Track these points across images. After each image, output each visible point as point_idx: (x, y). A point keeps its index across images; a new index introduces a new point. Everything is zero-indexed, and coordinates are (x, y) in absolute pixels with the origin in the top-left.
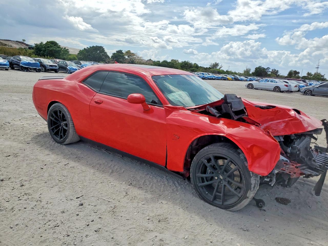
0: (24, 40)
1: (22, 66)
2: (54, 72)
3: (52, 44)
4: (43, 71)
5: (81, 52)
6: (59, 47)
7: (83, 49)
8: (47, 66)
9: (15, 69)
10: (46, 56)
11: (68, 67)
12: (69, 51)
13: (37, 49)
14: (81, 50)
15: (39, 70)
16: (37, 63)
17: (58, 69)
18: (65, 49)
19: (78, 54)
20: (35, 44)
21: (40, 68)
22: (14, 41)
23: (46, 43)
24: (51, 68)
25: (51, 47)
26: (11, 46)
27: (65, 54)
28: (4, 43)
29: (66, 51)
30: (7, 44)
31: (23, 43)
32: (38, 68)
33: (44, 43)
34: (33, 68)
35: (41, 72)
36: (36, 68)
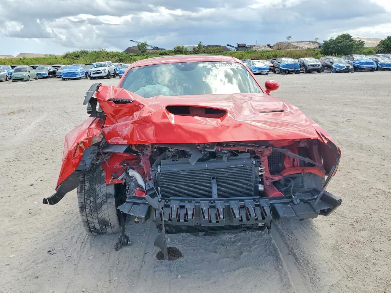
0: (317, 39)
1: (281, 69)
2: (317, 72)
3: (344, 38)
4: (303, 72)
5: (383, 43)
6: (352, 40)
7: (386, 38)
8: (308, 66)
9: (277, 72)
10: (333, 54)
11: (333, 66)
12: (365, 43)
13: (325, 47)
14: (382, 40)
15: (298, 71)
16: (296, 64)
17: (320, 69)
18: (359, 42)
19: (378, 45)
20: (324, 41)
21: (300, 69)
22: (306, 42)
23: (337, 39)
24: (312, 67)
25: (342, 42)
26: (302, 48)
27: (359, 48)
28: (296, 46)
29: (361, 44)
30: (299, 46)
31: (315, 42)
32: (297, 70)
33: (334, 39)
34: (291, 70)
35: (301, 74)
36: (294, 70)
